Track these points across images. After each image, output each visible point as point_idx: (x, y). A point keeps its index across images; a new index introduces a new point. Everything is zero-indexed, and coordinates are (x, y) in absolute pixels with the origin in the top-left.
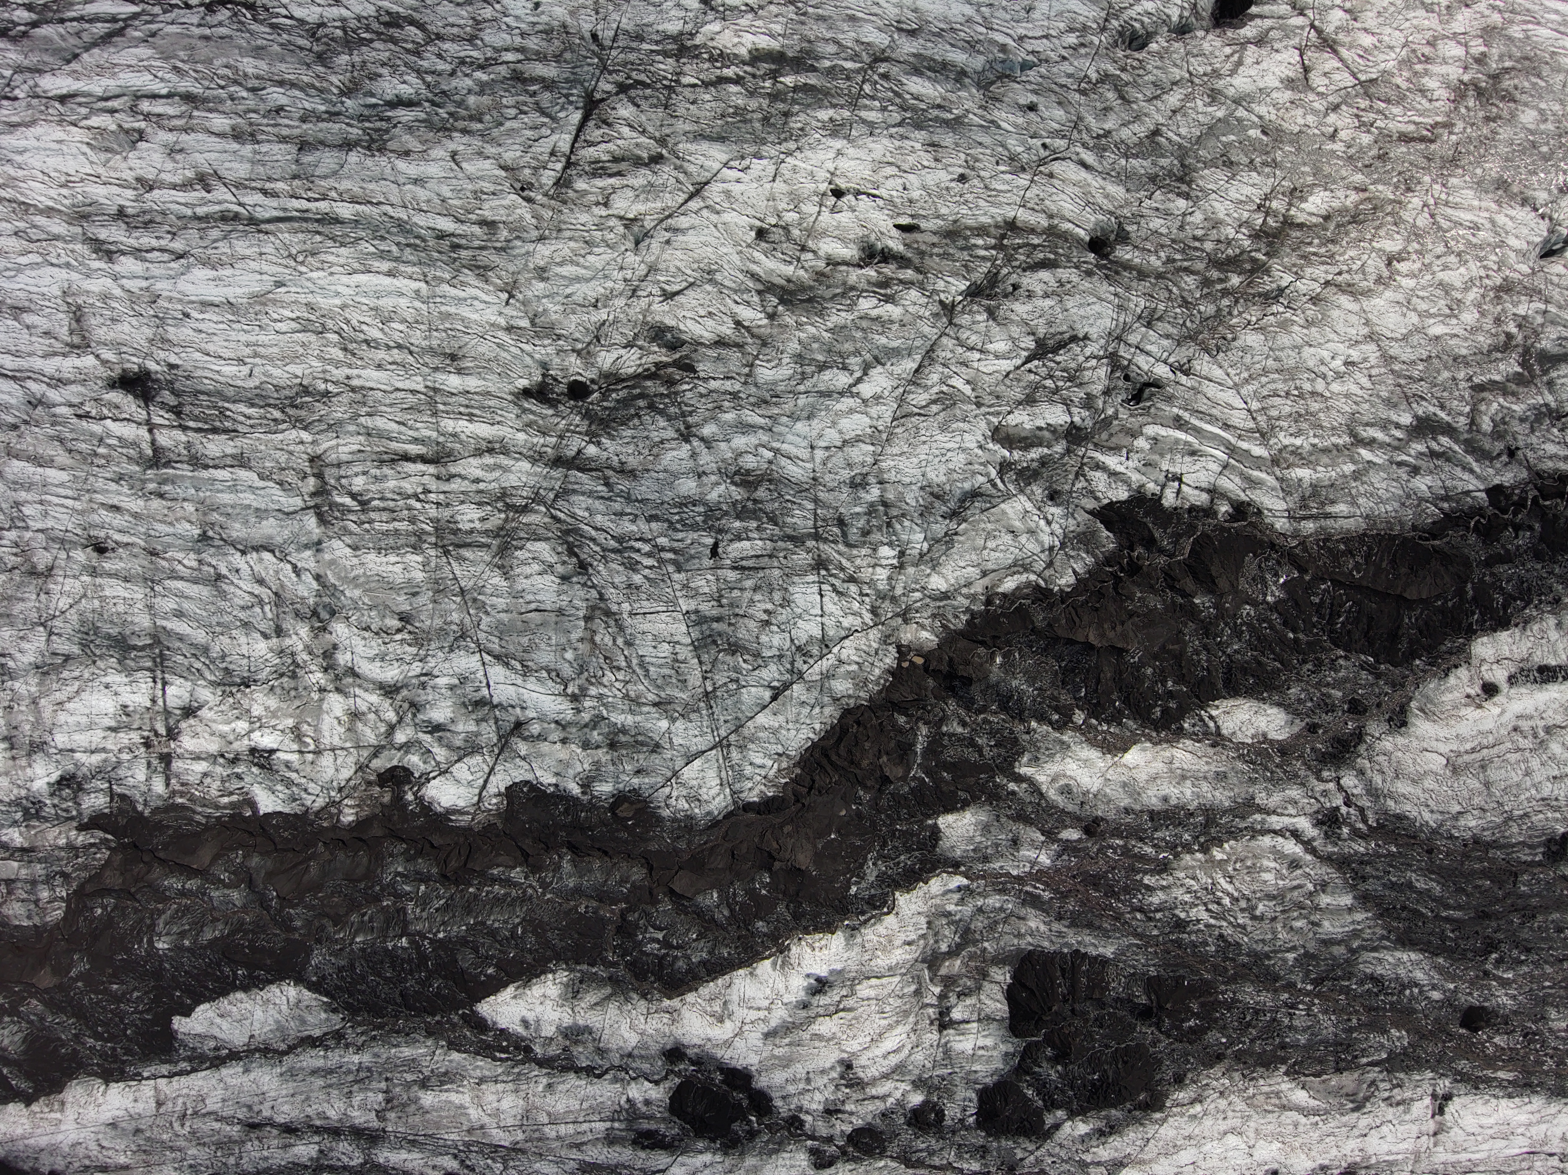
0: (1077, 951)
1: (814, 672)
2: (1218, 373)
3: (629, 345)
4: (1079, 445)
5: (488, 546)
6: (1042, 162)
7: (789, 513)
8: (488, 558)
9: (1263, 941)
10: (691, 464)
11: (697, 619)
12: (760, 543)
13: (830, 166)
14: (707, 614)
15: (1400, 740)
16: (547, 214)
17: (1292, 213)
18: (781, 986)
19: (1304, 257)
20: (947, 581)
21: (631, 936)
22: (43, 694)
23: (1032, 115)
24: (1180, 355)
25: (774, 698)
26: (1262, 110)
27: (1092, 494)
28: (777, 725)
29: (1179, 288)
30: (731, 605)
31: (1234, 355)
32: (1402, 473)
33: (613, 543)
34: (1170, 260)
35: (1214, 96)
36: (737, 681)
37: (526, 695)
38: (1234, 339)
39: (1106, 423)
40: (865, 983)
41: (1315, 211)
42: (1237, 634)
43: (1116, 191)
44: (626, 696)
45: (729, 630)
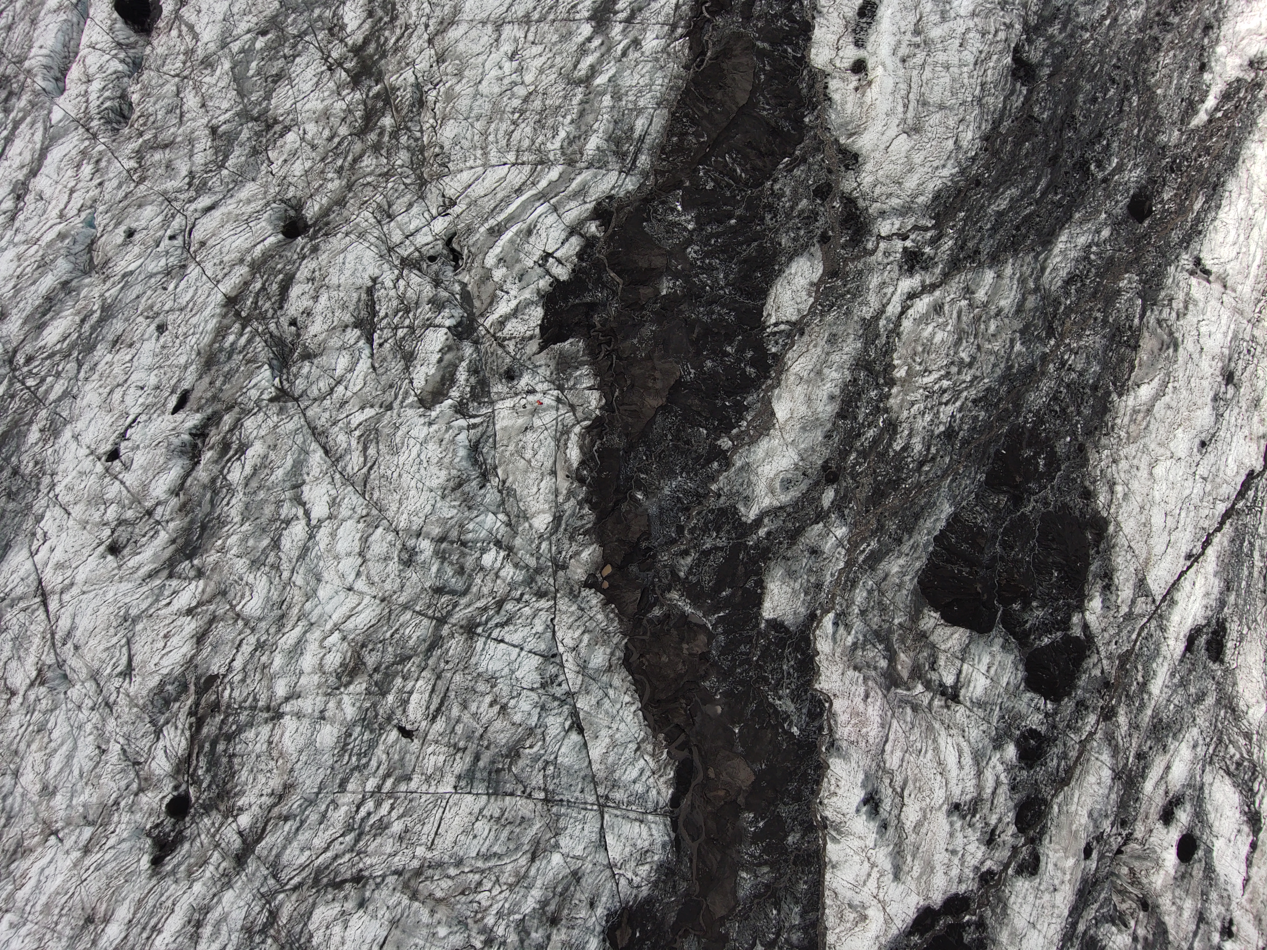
0: (936, 538)
1: (574, 680)
2: (466, 177)
3: (158, 733)
4: (475, 330)
6: (186, 247)
7: (406, 640)
9: (994, 366)
10: (306, 721)
11: (467, 780)
12: (420, 683)
13: (84, 451)
14: (466, 767)
15: (869, 167)
17: (350, 42)
18: (856, 843)
19: (396, 51)
20: (543, 512)
23: (137, 237)
24: (434, 202)
25: (581, 731)
26: (243, 26)
27: (525, 340)
28: (608, 740)
29: (370, 174)
30: (469, 738)
31: (457, 154)
32: (633, 55)
33: (350, 838)
34: (339, 171)
35: (208, 64)
36: (547, 763)
38: (442, 147)
39: (466, 296)
40: (887, 756)
41: (358, 22)
42: (710, 269)
43: (249, 189)
44: (511, 887)
45: (493, 750)
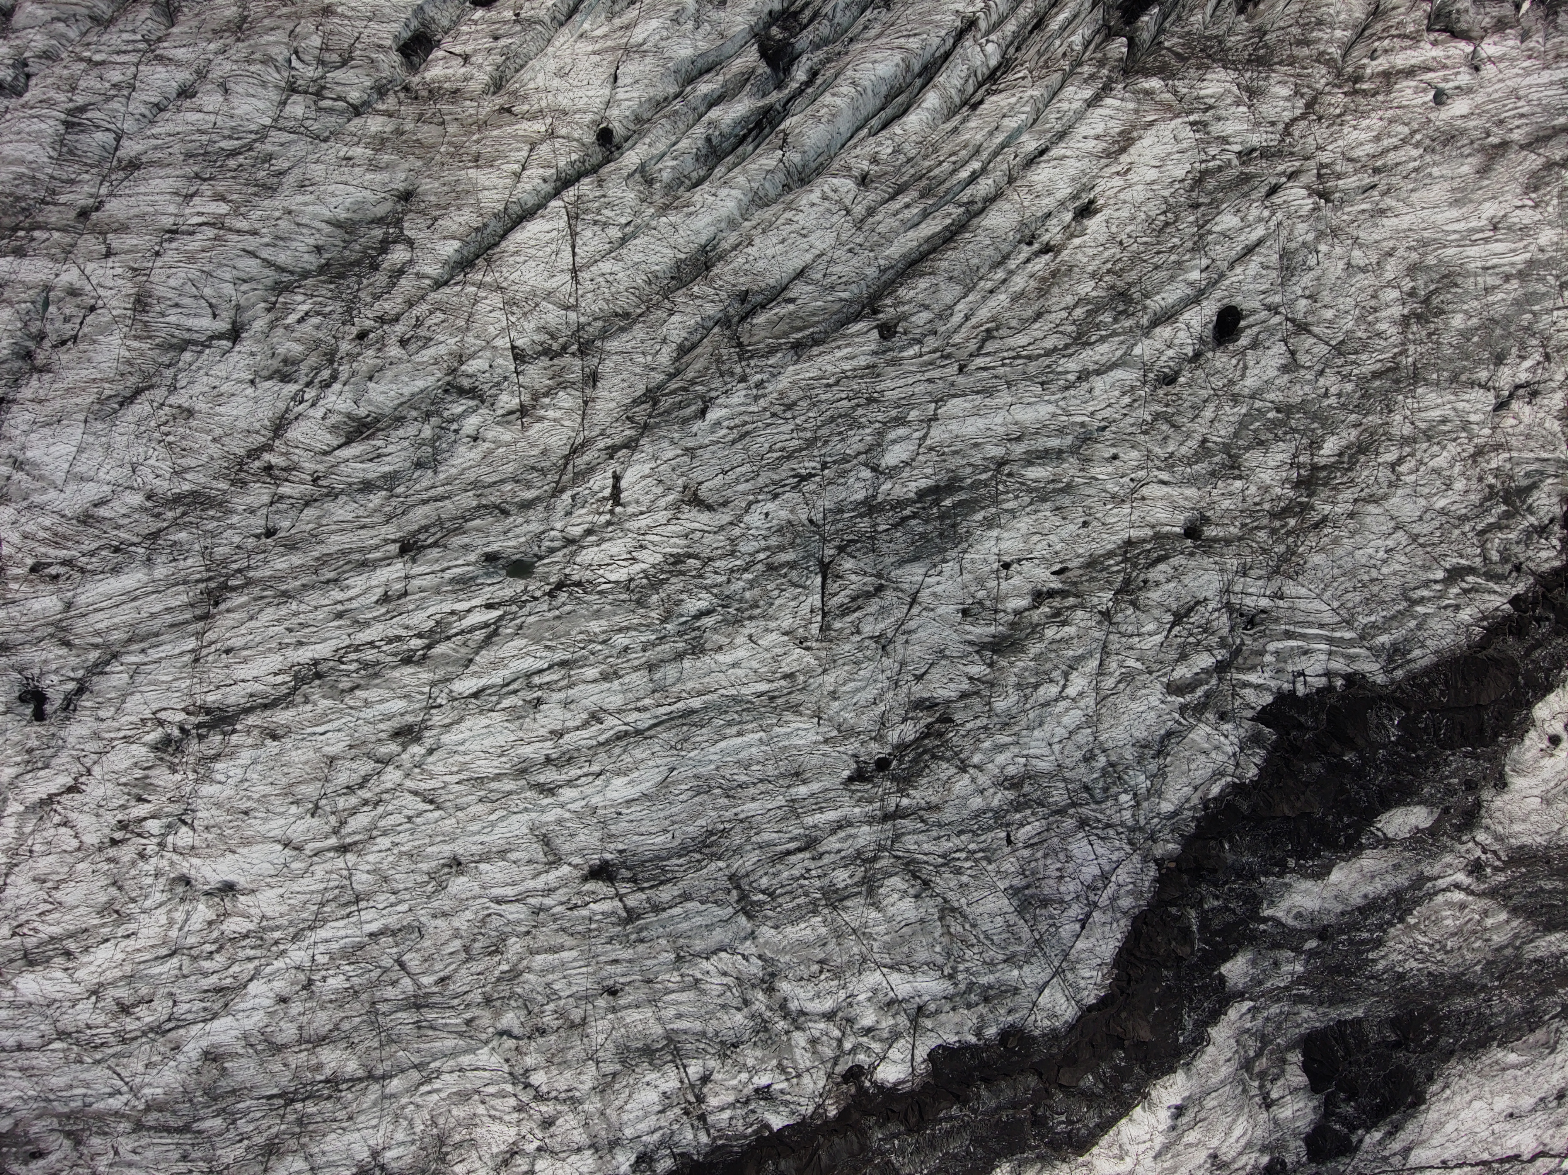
1: (1104, 900)
2: (1303, 591)
3: (904, 720)
4: (1226, 673)
5: (860, 893)
6: (1134, 491)
7: (1049, 795)
8: (862, 902)
10: (973, 786)
11: (1014, 892)
12: (1037, 823)
13: (995, 550)
14: (1019, 885)
16: (823, 654)
17: (1316, 459)
18: (1153, 1120)
19: (1333, 489)
20: (1172, 802)
21: (1045, 1125)
22: (606, 1107)
23: (1117, 462)
24: (1273, 587)
25: (1083, 927)
26: (1271, 396)
27: (1248, 706)
28: (1091, 945)
29: (1257, 542)
30: (1033, 873)
31: (1310, 574)
32: (1449, 612)
33: (940, 861)
34: (1243, 525)
35: (1235, 399)
36: (1054, 924)
37: (918, 986)
38: (1305, 563)
39: (1237, 652)
40: (1209, 1097)
41: (1331, 453)
42: (1379, 769)
43: (1191, 492)
44: (984, 963)
45: (1037, 891)
